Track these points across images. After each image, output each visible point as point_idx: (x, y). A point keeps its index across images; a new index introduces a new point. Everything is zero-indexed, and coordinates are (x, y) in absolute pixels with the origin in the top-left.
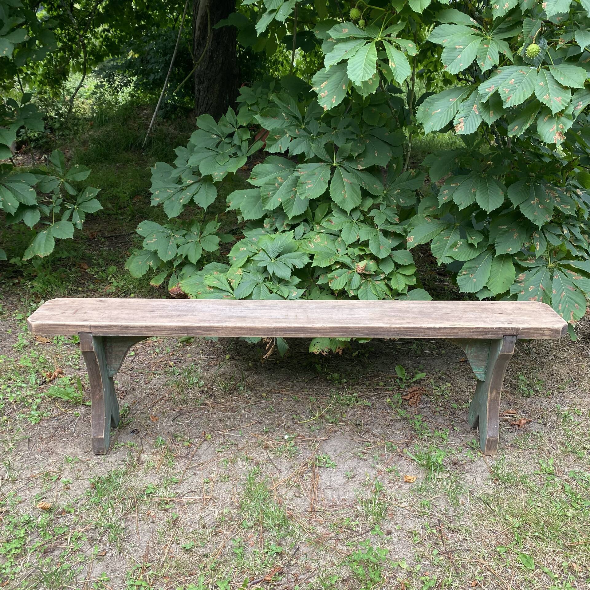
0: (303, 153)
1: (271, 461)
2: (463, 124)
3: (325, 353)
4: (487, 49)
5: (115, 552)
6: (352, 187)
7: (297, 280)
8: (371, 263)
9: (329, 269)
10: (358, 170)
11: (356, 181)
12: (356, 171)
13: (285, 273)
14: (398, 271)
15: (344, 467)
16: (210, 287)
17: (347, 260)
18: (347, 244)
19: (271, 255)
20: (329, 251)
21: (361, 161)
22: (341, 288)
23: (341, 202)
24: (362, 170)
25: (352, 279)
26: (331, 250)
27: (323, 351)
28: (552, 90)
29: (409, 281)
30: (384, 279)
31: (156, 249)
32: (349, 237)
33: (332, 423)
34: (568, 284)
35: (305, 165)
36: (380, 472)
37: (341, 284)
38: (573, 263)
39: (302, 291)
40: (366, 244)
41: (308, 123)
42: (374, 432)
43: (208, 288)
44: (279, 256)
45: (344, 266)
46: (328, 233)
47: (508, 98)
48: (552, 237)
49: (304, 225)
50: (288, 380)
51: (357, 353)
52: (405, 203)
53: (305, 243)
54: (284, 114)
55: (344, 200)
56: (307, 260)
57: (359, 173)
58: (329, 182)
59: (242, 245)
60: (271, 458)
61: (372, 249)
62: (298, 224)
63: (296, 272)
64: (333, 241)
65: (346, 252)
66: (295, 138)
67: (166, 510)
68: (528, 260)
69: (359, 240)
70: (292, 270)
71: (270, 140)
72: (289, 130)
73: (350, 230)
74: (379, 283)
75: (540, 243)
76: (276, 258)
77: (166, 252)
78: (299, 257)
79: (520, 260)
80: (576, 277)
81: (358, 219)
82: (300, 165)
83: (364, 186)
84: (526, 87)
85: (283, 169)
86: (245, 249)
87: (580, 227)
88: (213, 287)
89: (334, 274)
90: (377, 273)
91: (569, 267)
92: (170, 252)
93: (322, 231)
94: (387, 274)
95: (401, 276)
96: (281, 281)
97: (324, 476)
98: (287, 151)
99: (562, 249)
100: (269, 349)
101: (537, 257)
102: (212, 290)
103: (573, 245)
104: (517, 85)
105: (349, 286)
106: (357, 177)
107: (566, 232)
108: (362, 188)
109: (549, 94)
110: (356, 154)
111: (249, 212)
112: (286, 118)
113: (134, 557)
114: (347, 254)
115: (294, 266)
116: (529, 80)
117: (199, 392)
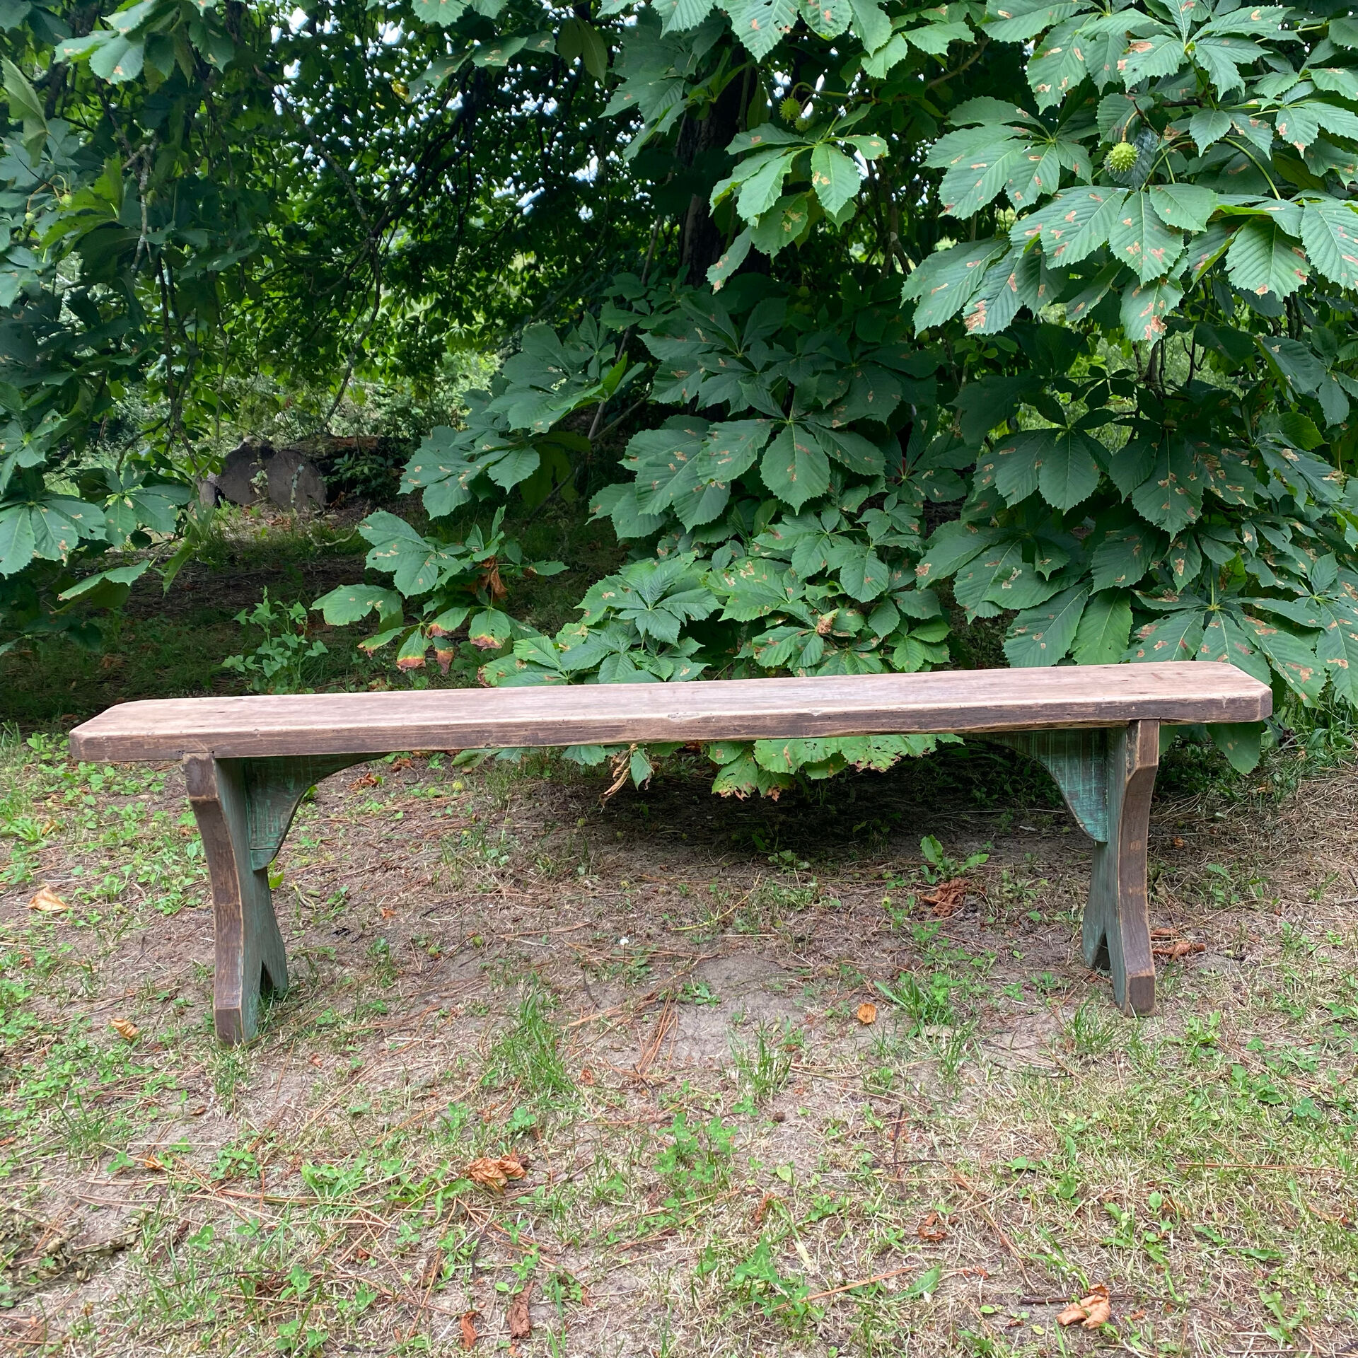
0: (727, 401)
1: (586, 988)
2: (984, 312)
3: (744, 795)
4: (1036, 164)
5: (220, 1111)
6: (811, 459)
7: (694, 646)
8: (849, 614)
9: (758, 626)
10: (831, 429)
11: (820, 449)
12: (829, 432)
13: (668, 631)
14: (913, 634)
15: (734, 1007)
16: (522, 662)
17: (800, 610)
18: (801, 577)
19: (648, 601)
20: (767, 593)
21: (839, 413)
22: (779, 663)
23: (782, 489)
24: (838, 430)
25: (805, 645)
26: (771, 590)
27: (739, 791)
28: (1149, 233)
29: (935, 655)
30: (878, 648)
31: (392, 569)
32: (804, 564)
33: (745, 933)
34: (1239, 640)
35: (727, 425)
36: (810, 1019)
37: (781, 656)
38: (1259, 603)
39: (700, 667)
40: (835, 575)
41: (747, 348)
42: (826, 953)
43: (518, 664)
44: (661, 599)
45: (791, 620)
46: (773, 559)
47: (1059, 249)
48: (1218, 548)
49: (733, 547)
50: (688, 862)
51: (864, 824)
52: (944, 496)
53: (716, 577)
54: (699, 331)
55: (790, 485)
56: (713, 605)
57: (833, 435)
58: (761, 452)
59: (608, 587)
60: (590, 983)
61: (848, 585)
62: (721, 544)
63: (690, 629)
64: (780, 573)
65: (801, 594)
66: (715, 374)
67: (345, 1055)
68: (1163, 596)
69: (826, 569)
70: (682, 624)
71: (662, 378)
72: (705, 360)
73: (812, 550)
74: (866, 656)
75: (1188, 560)
76: (657, 602)
77: (413, 579)
78: (699, 600)
79: (1146, 596)
80: (1261, 630)
81: (835, 530)
82: (717, 425)
83: (838, 456)
84: (1097, 227)
85: (693, 438)
86: (613, 595)
87: (1294, 529)
88: (529, 662)
89: (769, 636)
90: (862, 636)
91: (1249, 610)
92: (421, 580)
93: (764, 554)
94: (882, 636)
95: (916, 644)
96: (663, 647)
97: (686, 1019)
98: (695, 399)
99: (1236, 572)
100: (618, 778)
101: (1179, 590)
102: (525, 666)
103: (1270, 566)
104: (1079, 223)
105: (797, 660)
106: (827, 440)
107: (1248, 538)
108: (833, 462)
109: (1140, 243)
110: (829, 401)
111: (628, 523)
112: (703, 338)
113: (255, 1122)
114: (803, 599)
115: (688, 616)
116: (1105, 214)
117: (496, 874)
